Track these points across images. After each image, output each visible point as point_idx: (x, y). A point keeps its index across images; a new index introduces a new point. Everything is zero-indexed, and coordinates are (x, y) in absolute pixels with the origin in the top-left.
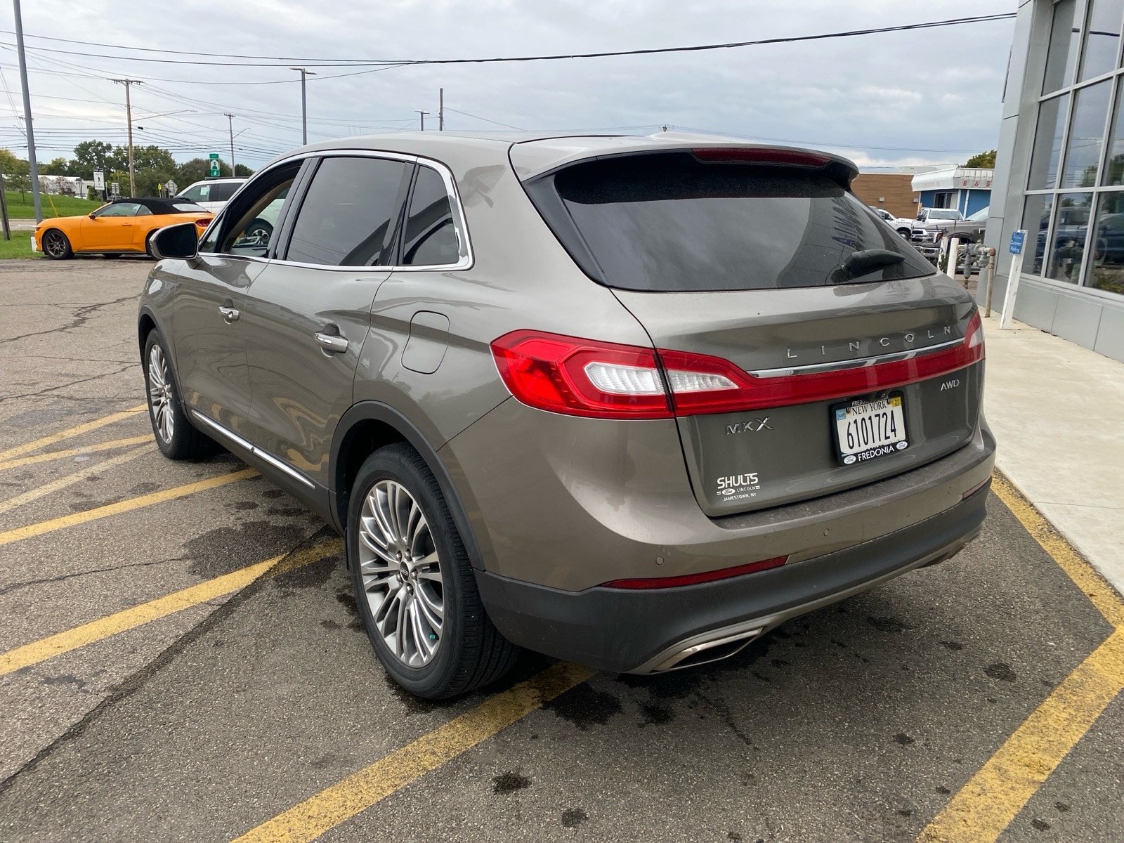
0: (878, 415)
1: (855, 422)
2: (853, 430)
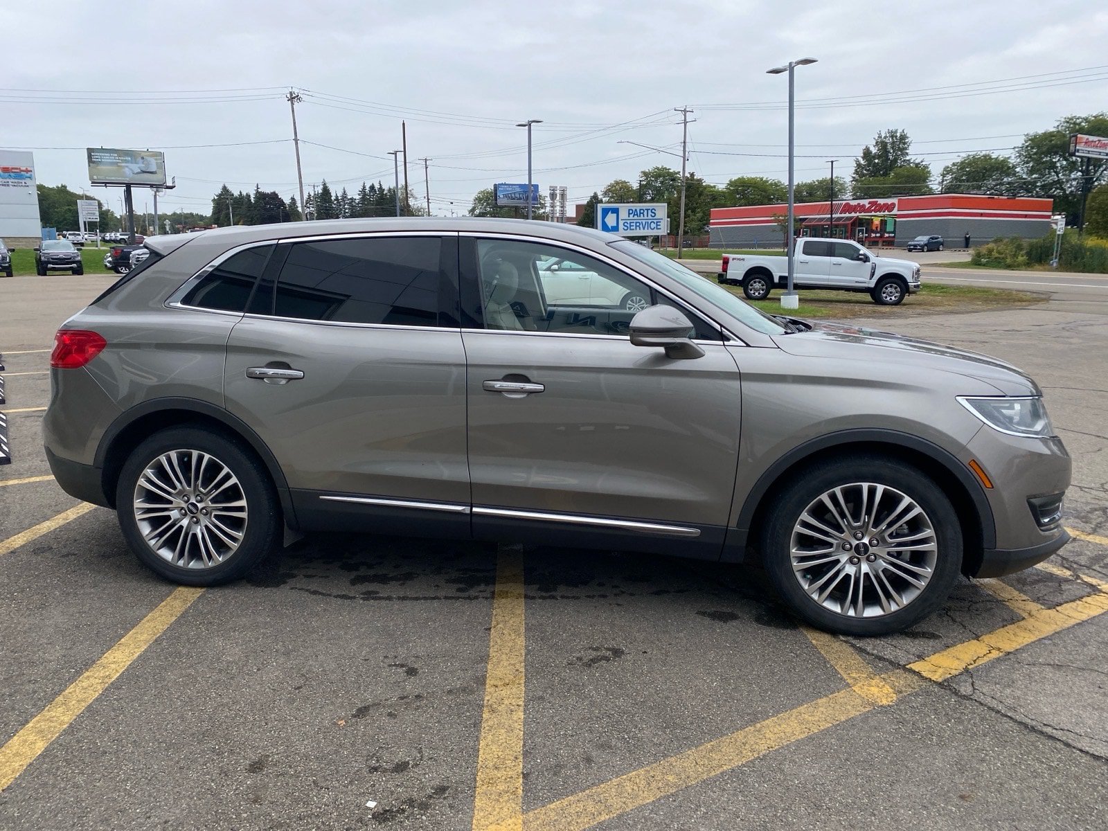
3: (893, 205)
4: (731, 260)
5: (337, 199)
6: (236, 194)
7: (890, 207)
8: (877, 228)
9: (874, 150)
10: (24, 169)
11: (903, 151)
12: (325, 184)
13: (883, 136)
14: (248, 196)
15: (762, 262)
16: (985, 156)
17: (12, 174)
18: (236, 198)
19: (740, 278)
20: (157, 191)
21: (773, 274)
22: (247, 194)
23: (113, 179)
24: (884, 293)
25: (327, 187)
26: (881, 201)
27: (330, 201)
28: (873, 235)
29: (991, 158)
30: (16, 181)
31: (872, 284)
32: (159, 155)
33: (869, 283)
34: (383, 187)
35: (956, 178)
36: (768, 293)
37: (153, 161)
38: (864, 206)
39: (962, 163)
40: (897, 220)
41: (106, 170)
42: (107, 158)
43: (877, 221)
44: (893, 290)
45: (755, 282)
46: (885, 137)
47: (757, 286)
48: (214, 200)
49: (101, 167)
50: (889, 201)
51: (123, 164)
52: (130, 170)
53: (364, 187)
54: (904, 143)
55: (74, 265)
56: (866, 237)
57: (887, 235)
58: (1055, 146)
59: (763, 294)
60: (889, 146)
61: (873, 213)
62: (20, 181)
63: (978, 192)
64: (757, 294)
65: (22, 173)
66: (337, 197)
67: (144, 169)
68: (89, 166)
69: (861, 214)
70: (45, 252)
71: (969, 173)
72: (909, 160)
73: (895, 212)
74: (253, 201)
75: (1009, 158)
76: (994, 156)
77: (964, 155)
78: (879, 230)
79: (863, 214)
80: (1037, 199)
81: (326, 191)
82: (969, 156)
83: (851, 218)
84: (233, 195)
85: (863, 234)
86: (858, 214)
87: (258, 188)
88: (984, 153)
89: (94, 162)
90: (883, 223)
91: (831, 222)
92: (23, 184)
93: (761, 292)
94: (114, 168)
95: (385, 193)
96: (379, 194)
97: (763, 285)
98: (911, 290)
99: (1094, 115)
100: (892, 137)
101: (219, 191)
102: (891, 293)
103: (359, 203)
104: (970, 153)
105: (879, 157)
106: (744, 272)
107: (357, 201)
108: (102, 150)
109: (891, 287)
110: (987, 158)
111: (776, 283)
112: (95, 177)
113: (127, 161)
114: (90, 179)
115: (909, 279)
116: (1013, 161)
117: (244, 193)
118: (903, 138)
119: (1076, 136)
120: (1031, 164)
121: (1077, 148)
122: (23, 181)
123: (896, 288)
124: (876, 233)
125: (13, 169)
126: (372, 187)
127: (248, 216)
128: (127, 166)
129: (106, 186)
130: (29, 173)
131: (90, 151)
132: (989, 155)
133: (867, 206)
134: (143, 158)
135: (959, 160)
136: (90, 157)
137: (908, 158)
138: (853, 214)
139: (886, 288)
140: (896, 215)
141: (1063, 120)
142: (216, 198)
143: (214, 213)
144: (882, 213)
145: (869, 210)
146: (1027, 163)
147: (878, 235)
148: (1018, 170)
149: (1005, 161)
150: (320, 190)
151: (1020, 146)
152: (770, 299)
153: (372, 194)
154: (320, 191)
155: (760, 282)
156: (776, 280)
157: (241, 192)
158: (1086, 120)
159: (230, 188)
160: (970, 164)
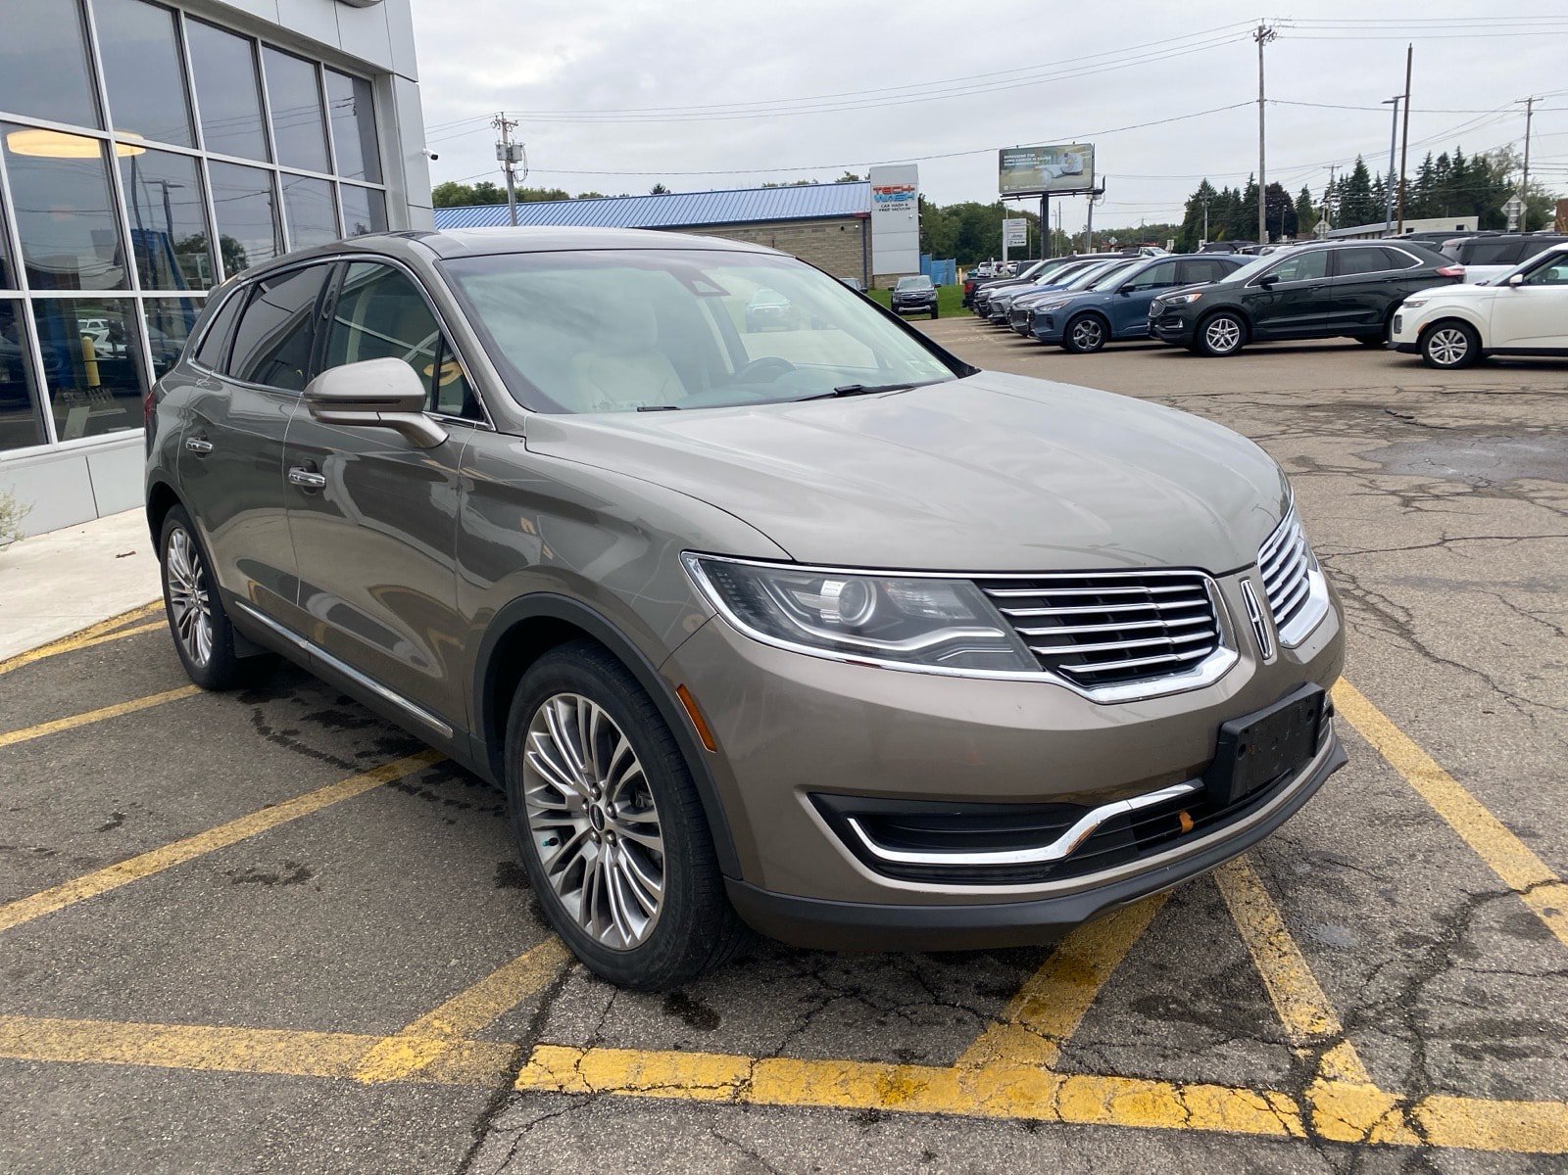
5: (1378, 184)
6: (1219, 191)
10: (906, 187)
12: (1360, 162)
14: (1237, 192)
17: (894, 195)
18: (1220, 197)
20: (1094, 198)
22: (1235, 190)
23: (1028, 188)
25: (1362, 167)
27: (1367, 189)
30: (897, 203)
32: (1089, 150)
34: (1464, 156)
37: (1079, 158)
41: (1019, 178)
42: (1022, 161)
48: (1188, 204)
49: (1015, 174)
51: (1040, 167)
52: (1049, 173)
53: (1428, 160)
55: (928, 307)
62: (901, 203)
65: (905, 192)
66: (1378, 180)
67: (1067, 171)
68: (1000, 173)
70: (900, 291)
74: (1242, 200)
81: (1361, 173)
84: (1215, 193)
87: (1252, 180)
89: (1006, 168)
92: (904, 206)
94: (1030, 172)
95: (1465, 165)
96: (1454, 168)
101: (1196, 190)
103: (1416, 187)
107: (1413, 185)
108: (1018, 151)
112: (1006, 188)
113: (1046, 162)
114: (1000, 192)
117: (1231, 190)
122: (904, 203)
125: (894, 188)
126: (1443, 159)
127: (1233, 223)
128: (1045, 169)
129: (1019, 199)
130: (912, 192)
131: (1003, 153)
134: (1066, 155)
136: (1002, 161)
142: (1191, 200)
143: (1186, 222)
150: (1349, 171)
153: (1441, 169)
154: (1352, 174)
157: (1226, 189)
159: (1212, 183)
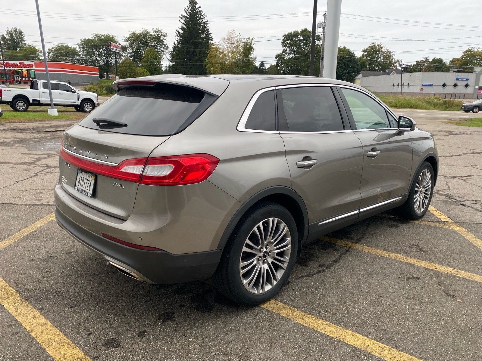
0: (87, 179)
1: (82, 177)
2: (80, 180)
3: (32, 65)
4: (3, 91)
7: (31, 66)
8: (25, 75)
9: (7, 37)
11: (22, 39)
13: (10, 30)
15: (21, 92)
16: (66, 46)
19: (11, 100)
21: (29, 98)
24: (85, 107)
26: (26, 63)
28: (24, 79)
29: (68, 47)
31: (79, 103)
33: (77, 103)
35: (54, 55)
36: (27, 109)
38: (17, 64)
39: (56, 48)
40: (35, 72)
43: (25, 72)
44: (88, 106)
45: (19, 103)
46: (11, 31)
47: (21, 104)
50: (30, 63)
54: (22, 35)
56: (20, 80)
57: (31, 79)
58: (94, 45)
59: (25, 108)
60: (14, 36)
61: (22, 68)
63: (69, 62)
64: (21, 109)
69: (16, 68)
71: (60, 53)
72: (25, 44)
73: (34, 68)
75: (76, 48)
76: (70, 46)
77: (57, 44)
78: (27, 77)
79: (17, 68)
80: (90, 66)
82: (59, 45)
83: (10, 70)
85: (18, 78)
86: (14, 68)
88: (65, 45)
90: (29, 73)
91: (5, 71)
93: (24, 107)
97: (24, 104)
98: (96, 105)
99: (106, 34)
100: (15, 31)
102: (88, 107)
104: (59, 44)
105: (10, 40)
106: (12, 97)
109: (87, 104)
110: (67, 47)
111: (31, 103)
115: (95, 101)
116: (78, 49)
118: (21, 32)
119: (110, 43)
120: (85, 52)
121: (111, 48)
123: (89, 105)
124: (26, 78)
132: (67, 46)
133: (19, 65)
135: (54, 47)
137: (24, 43)
138: (11, 68)
139: (85, 105)
140: (34, 70)
141: (95, 35)
144: (27, 69)
145: (20, 67)
146: (84, 51)
147: (27, 79)
148: (80, 53)
149: (75, 49)
151: (79, 43)
152: (28, 111)
155: (22, 103)
156: (31, 101)
158: (103, 36)
160: (60, 49)
